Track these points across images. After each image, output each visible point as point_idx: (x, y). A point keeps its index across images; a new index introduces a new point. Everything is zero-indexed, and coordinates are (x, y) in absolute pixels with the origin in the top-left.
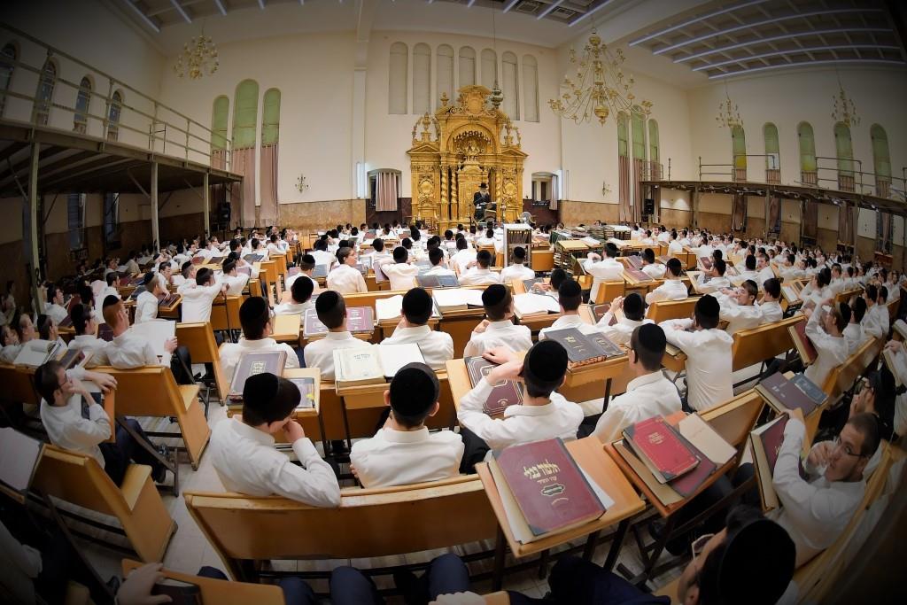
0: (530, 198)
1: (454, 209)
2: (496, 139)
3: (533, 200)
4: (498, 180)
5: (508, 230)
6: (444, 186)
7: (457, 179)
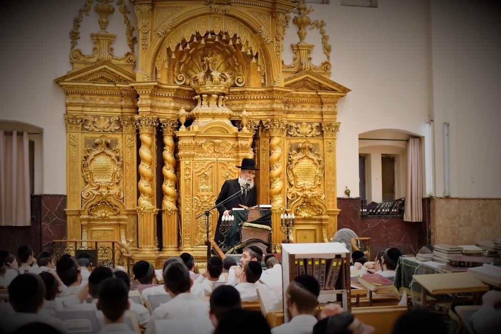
0: (355, 194)
1: (169, 224)
2: (272, 50)
3: (361, 201)
4: (276, 154)
5: (292, 257)
6: (145, 169)
7: (176, 150)
